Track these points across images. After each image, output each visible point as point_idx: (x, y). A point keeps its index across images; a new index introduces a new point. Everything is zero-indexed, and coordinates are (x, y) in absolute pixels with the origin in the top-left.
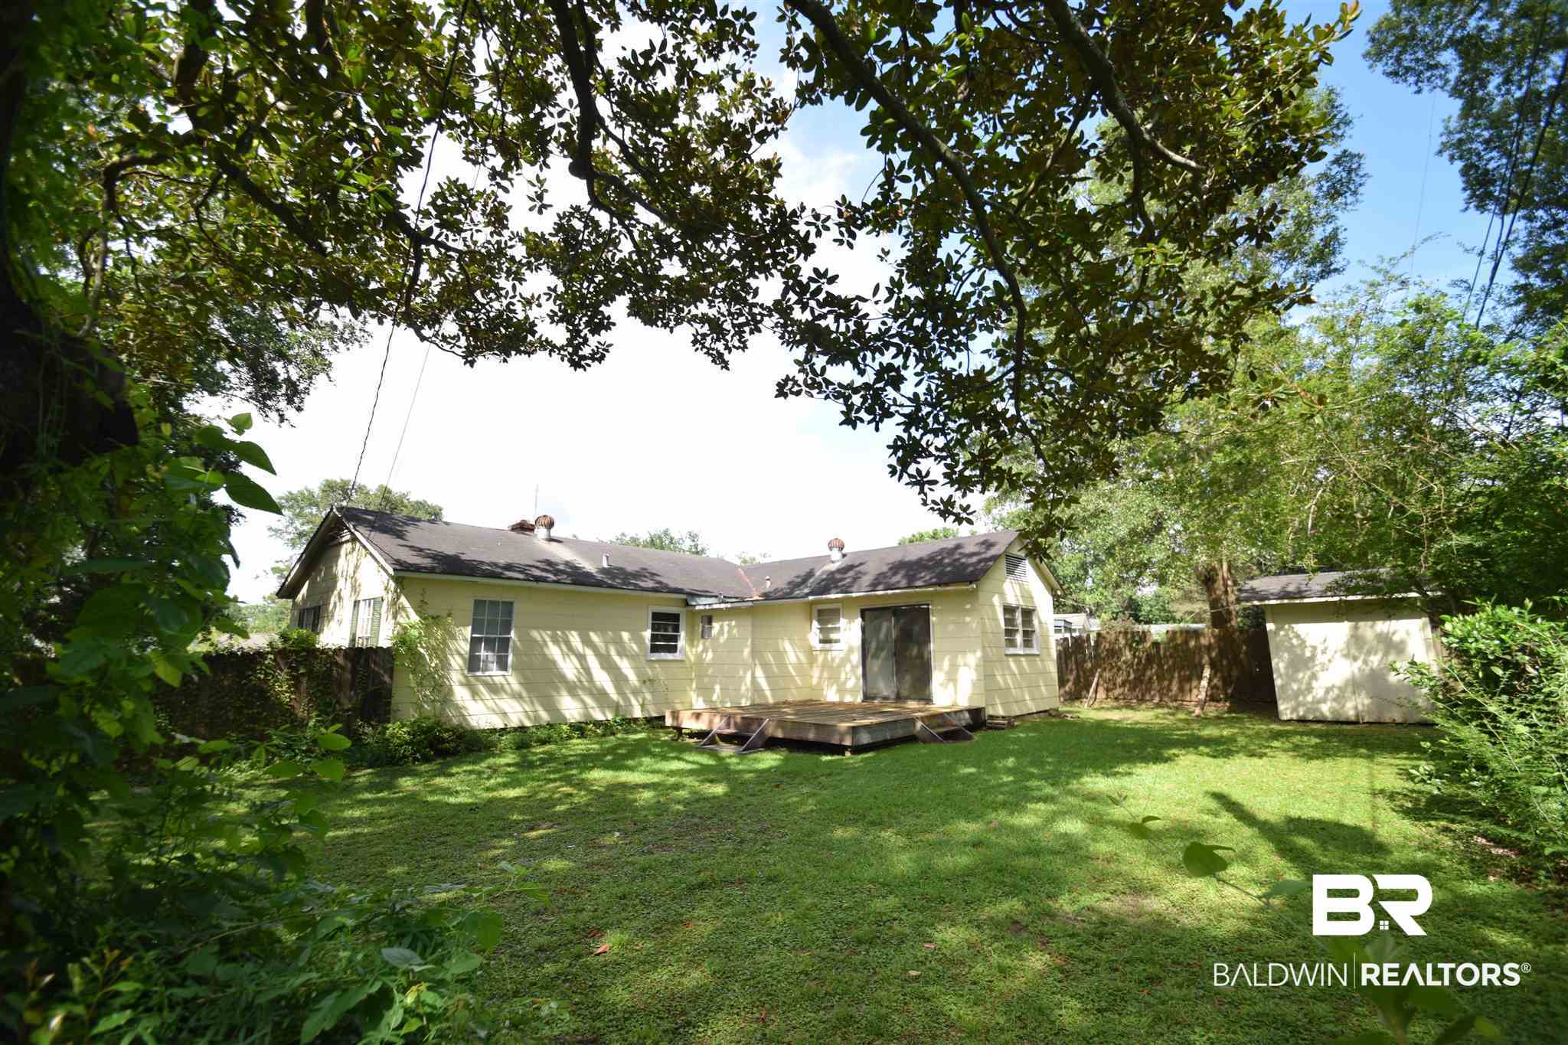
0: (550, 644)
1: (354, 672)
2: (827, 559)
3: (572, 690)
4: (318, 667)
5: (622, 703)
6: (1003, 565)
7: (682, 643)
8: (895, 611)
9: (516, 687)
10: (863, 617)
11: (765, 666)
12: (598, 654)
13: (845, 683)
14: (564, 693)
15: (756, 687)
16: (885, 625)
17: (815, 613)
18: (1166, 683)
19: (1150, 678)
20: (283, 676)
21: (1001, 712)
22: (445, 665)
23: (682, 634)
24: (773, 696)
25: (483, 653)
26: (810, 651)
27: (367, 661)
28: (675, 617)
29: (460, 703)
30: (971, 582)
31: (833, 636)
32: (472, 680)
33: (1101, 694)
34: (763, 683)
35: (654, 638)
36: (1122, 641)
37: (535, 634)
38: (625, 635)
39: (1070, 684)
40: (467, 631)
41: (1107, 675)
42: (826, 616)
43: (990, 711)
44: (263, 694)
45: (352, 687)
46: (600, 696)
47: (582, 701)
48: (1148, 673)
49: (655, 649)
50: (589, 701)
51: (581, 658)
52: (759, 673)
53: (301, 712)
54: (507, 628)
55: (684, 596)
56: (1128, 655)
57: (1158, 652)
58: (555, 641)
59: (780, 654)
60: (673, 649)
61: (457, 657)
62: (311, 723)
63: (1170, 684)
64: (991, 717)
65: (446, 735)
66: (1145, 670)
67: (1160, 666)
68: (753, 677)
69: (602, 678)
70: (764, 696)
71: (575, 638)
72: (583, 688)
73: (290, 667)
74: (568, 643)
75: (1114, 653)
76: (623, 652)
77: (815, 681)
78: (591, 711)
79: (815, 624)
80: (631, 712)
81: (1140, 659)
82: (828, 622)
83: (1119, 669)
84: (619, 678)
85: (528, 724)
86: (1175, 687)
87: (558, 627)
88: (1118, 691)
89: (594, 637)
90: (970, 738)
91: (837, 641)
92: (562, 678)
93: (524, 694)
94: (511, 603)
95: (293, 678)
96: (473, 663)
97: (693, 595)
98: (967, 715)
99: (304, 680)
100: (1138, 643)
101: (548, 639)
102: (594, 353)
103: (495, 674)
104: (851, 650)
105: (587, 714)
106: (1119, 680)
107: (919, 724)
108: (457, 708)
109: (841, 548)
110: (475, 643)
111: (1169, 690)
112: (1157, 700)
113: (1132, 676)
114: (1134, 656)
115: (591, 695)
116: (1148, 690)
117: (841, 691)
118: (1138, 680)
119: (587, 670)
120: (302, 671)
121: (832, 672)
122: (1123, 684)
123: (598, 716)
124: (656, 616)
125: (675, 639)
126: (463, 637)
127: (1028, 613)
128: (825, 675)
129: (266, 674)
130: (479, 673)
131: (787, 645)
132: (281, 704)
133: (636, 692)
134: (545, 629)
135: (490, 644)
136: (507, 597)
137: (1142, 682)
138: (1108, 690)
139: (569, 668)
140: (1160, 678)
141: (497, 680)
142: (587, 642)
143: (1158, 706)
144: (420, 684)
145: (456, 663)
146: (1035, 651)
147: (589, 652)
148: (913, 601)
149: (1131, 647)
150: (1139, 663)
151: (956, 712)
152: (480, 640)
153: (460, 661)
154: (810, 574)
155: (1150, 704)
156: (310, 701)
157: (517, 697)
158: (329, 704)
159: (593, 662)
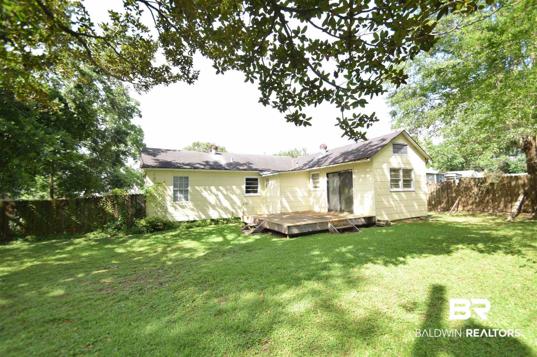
0: (204, 191)
1: (132, 203)
2: (319, 153)
3: (214, 207)
4: (120, 201)
5: (234, 212)
6: (391, 149)
7: (259, 189)
8: (339, 174)
9: (192, 207)
10: (328, 177)
11: (287, 198)
12: (224, 195)
13: (321, 205)
14: (210, 208)
15: (283, 207)
16: (336, 179)
17: (311, 176)
18: (496, 203)
19: (488, 201)
20: (109, 204)
21: (386, 218)
22: (164, 199)
23: (259, 186)
24: (291, 209)
25: (179, 195)
26: (309, 191)
27: (136, 199)
28: (256, 180)
29: (171, 213)
30: (368, 158)
31: (318, 185)
32: (175, 205)
33: (460, 208)
34: (286, 204)
35: (247, 188)
36: (473, 183)
37: (197, 188)
38: (234, 187)
39: (444, 203)
40: (172, 188)
41: (463, 199)
42: (315, 177)
43: (378, 218)
44: (103, 210)
45: (132, 208)
46: (226, 210)
47: (218, 211)
48: (487, 198)
49: (247, 192)
50: (221, 211)
51: (216, 196)
52: (284, 200)
53: (116, 216)
54: (187, 185)
55: (258, 172)
56: (476, 190)
57: (493, 188)
58: (205, 189)
59: (294, 193)
60: (256, 192)
61: (168, 197)
62: (119, 219)
63: (499, 204)
64: (379, 221)
65: (159, 224)
66: (485, 197)
67: (494, 195)
68: (281, 202)
69: (226, 203)
70: (287, 210)
71: (213, 188)
72: (218, 206)
73: (111, 201)
74: (210, 190)
75: (468, 189)
76: (233, 193)
77: (311, 203)
78: (222, 215)
79: (311, 180)
80: (238, 215)
81: (483, 191)
82: (316, 179)
83: (470, 197)
84: (233, 203)
85: (197, 219)
86: (502, 205)
87: (207, 186)
88: (469, 207)
89: (221, 188)
90: (357, 231)
91: (319, 187)
92: (210, 204)
93: (195, 209)
94: (188, 177)
95: (113, 205)
96: (175, 199)
97: (261, 171)
98: (363, 220)
99: (116, 205)
100: (482, 183)
101: (203, 190)
102: (193, 76)
103: (183, 202)
104: (323, 190)
105: (220, 216)
106: (470, 202)
107: (329, 225)
108: (170, 214)
109: (326, 148)
110: (175, 191)
111: (499, 207)
112: (491, 212)
113: (478, 200)
114: (479, 190)
115: (222, 209)
116: (486, 207)
117: (320, 207)
118: (481, 202)
119: (219, 200)
120: (115, 202)
121: (318, 200)
122: (472, 204)
123: (225, 216)
124: (247, 180)
125: (257, 188)
126: (170, 190)
127: (407, 172)
128: (315, 201)
129: (103, 204)
130: (177, 202)
131: (297, 189)
132: (110, 213)
133: (240, 208)
134: (202, 186)
135: (181, 192)
136: (186, 175)
137: (483, 202)
138: (464, 207)
139: (212, 199)
140: (493, 201)
141: (184, 204)
142: (218, 190)
143: (491, 215)
144: (156, 206)
145: (168, 198)
146: (412, 189)
147: (219, 194)
148: (345, 169)
149: (477, 186)
150: (482, 194)
151: (355, 219)
152: (177, 190)
153: (170, 198)
154: (312, 160)
155: (486, 214)
156: (119, 212)
157: (193, 210)
158: (124, 213)
159: (221, 197)
